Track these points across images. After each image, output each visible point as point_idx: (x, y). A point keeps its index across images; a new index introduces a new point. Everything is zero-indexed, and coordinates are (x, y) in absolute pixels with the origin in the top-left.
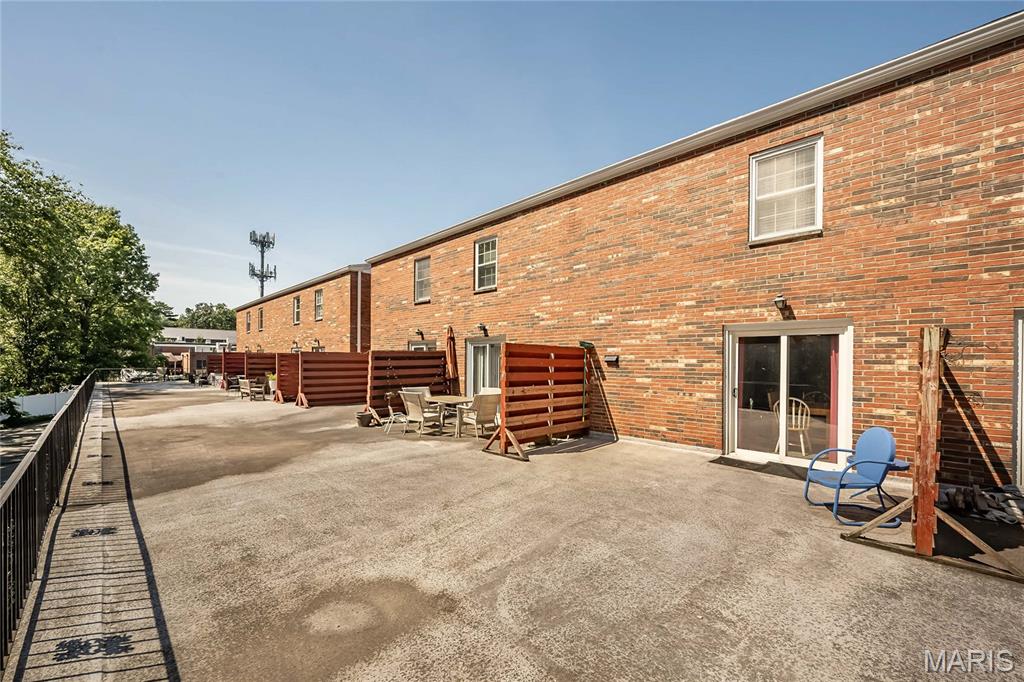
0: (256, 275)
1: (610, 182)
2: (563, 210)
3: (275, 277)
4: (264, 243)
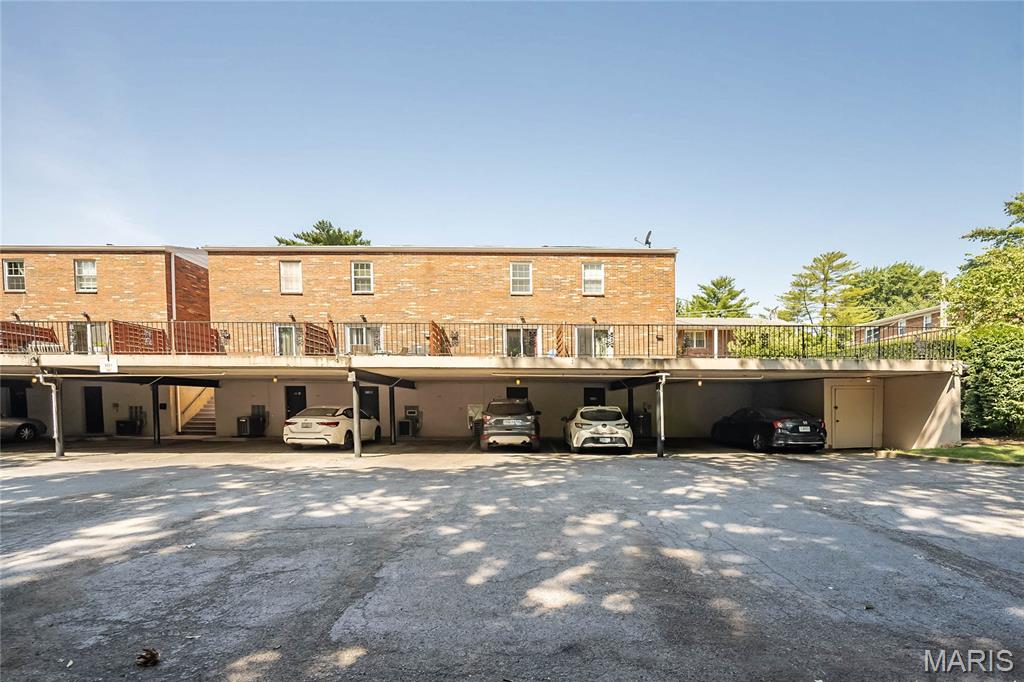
1: (451, 254)
2: (423, 259)
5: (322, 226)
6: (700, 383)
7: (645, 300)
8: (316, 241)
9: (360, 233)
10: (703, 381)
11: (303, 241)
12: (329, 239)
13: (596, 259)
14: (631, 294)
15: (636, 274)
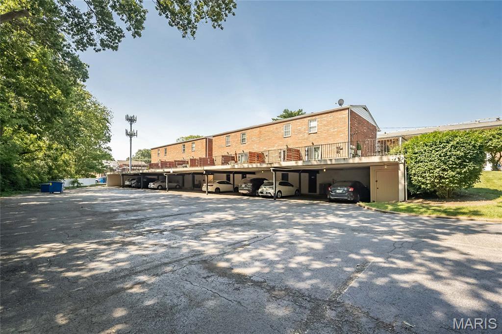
0: (128, 135)
2: (258, 129)
3: (137, 136)
4: (131, 120)
5: (285, 111)
6: (325, 170)
7: (334, 132)
8: (285, 117)
9: (302, 110)
10: (326, 169)
11: (280, 118)
12: (289, 116)
13: (314, 117)
14: (328, 130)
15: (331, 121)
